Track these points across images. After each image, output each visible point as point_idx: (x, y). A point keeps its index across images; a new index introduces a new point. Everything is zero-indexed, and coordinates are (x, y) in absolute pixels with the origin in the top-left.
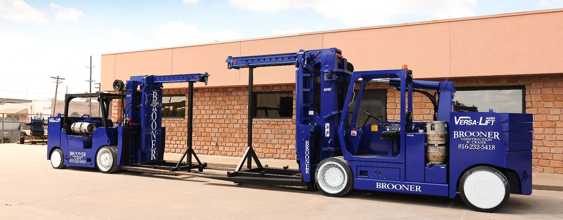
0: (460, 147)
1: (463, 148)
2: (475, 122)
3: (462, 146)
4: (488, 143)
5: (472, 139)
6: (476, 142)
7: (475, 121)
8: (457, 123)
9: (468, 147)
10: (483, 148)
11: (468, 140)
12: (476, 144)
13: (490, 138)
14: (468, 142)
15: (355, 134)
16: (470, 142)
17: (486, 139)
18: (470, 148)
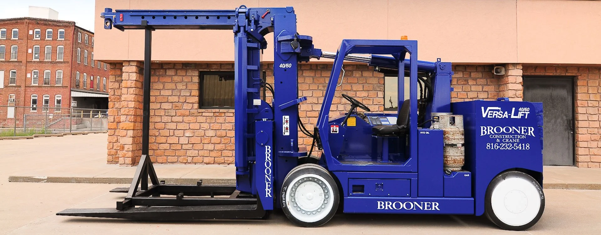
0: (488, 148)
1: (492, 148)
2: (506, 115)
3: (491, 146)
4: (522, 141)
5: (503, 137)
6: (507, 140)
7: (506, 113)
8: (484, 115)
9: (498, 147)
10: (516, 147)
11: (498, 138)
12: (508, 143)
13: (524, 135)
14: (498, 140)
15: (336, 132)
16: (501, 140)
17: (519, 137)
18: (501, 149)
